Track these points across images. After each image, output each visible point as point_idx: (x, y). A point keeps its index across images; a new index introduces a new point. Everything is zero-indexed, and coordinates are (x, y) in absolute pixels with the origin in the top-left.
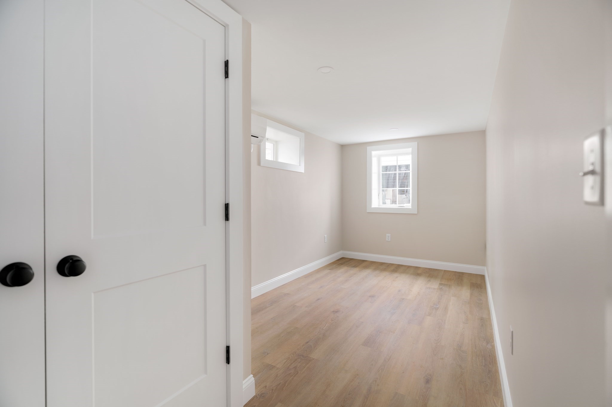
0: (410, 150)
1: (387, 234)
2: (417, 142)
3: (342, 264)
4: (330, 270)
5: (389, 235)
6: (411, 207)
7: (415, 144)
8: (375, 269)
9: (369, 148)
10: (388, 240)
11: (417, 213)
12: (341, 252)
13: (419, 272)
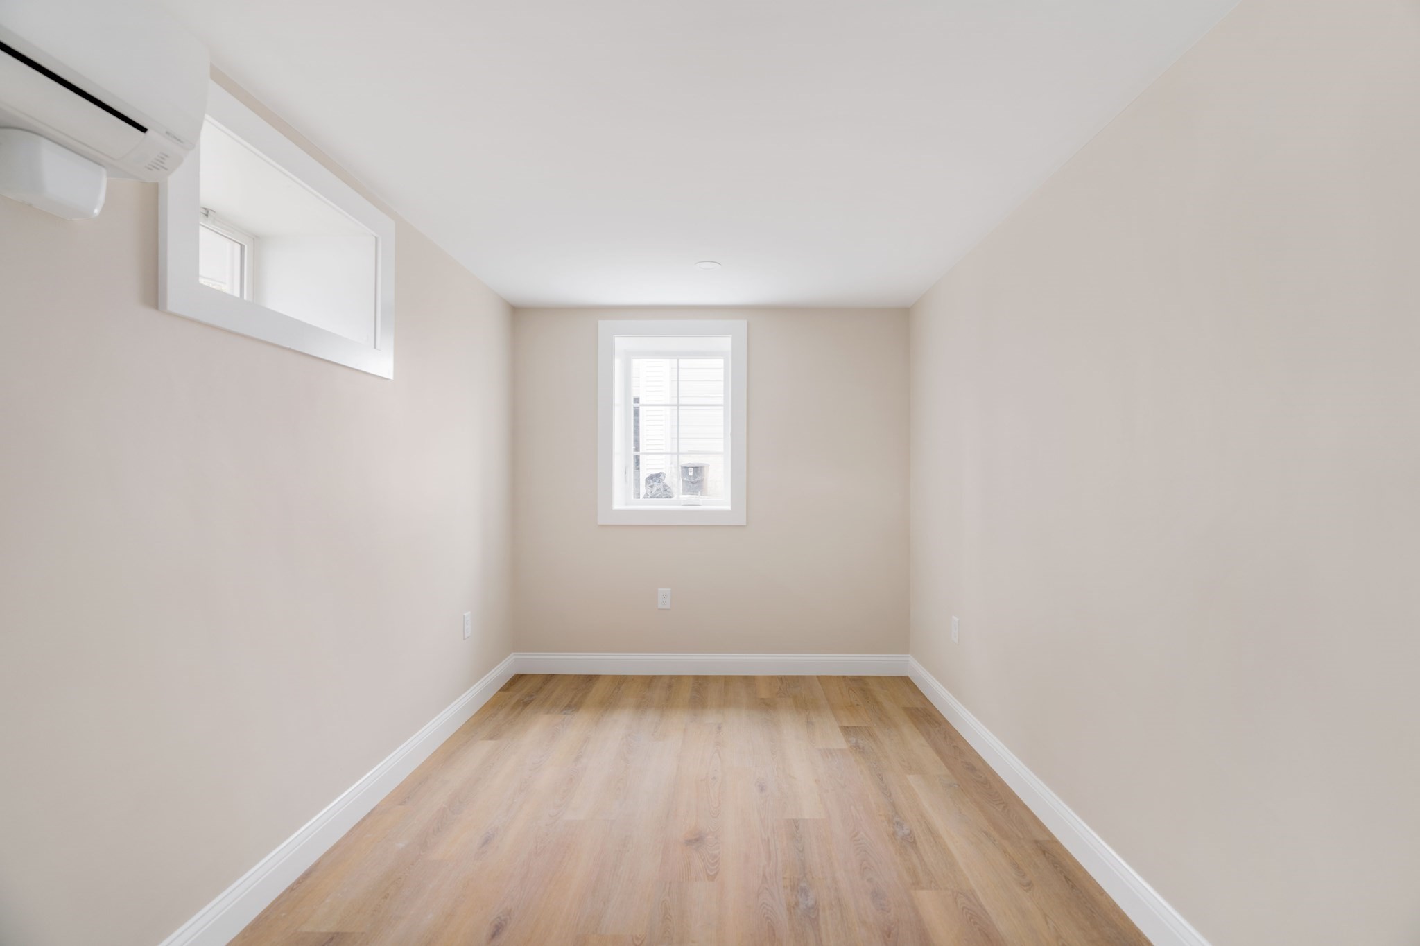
0: (725, 343)
1: (659, 589)
2: (746, 321)
3: (526, 704)
4: (491, 738)
5: (668, 590)
6: (728, 507)
7: (741, 325)
8: (642, 706)
9: (604, 325)
10: (665, 607)
11: (745, 524)
12: (513, 657)
13: (764, 693)
